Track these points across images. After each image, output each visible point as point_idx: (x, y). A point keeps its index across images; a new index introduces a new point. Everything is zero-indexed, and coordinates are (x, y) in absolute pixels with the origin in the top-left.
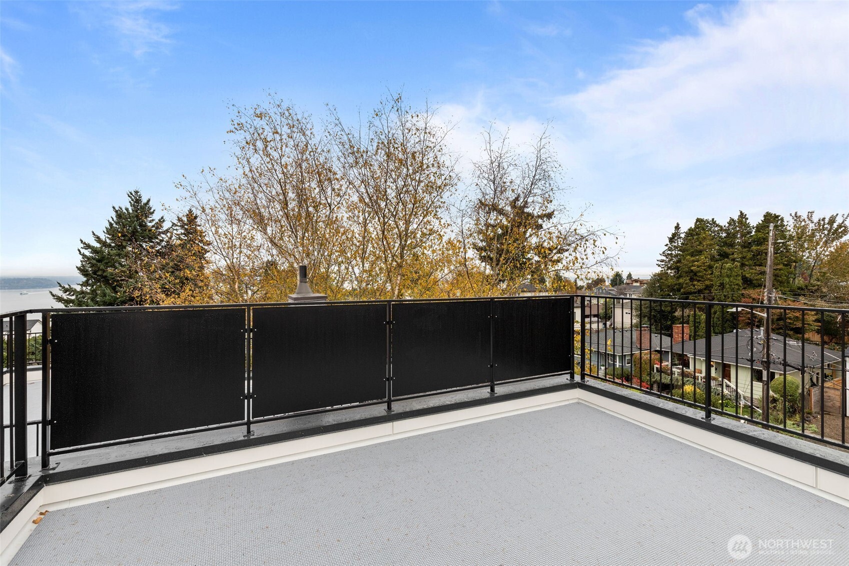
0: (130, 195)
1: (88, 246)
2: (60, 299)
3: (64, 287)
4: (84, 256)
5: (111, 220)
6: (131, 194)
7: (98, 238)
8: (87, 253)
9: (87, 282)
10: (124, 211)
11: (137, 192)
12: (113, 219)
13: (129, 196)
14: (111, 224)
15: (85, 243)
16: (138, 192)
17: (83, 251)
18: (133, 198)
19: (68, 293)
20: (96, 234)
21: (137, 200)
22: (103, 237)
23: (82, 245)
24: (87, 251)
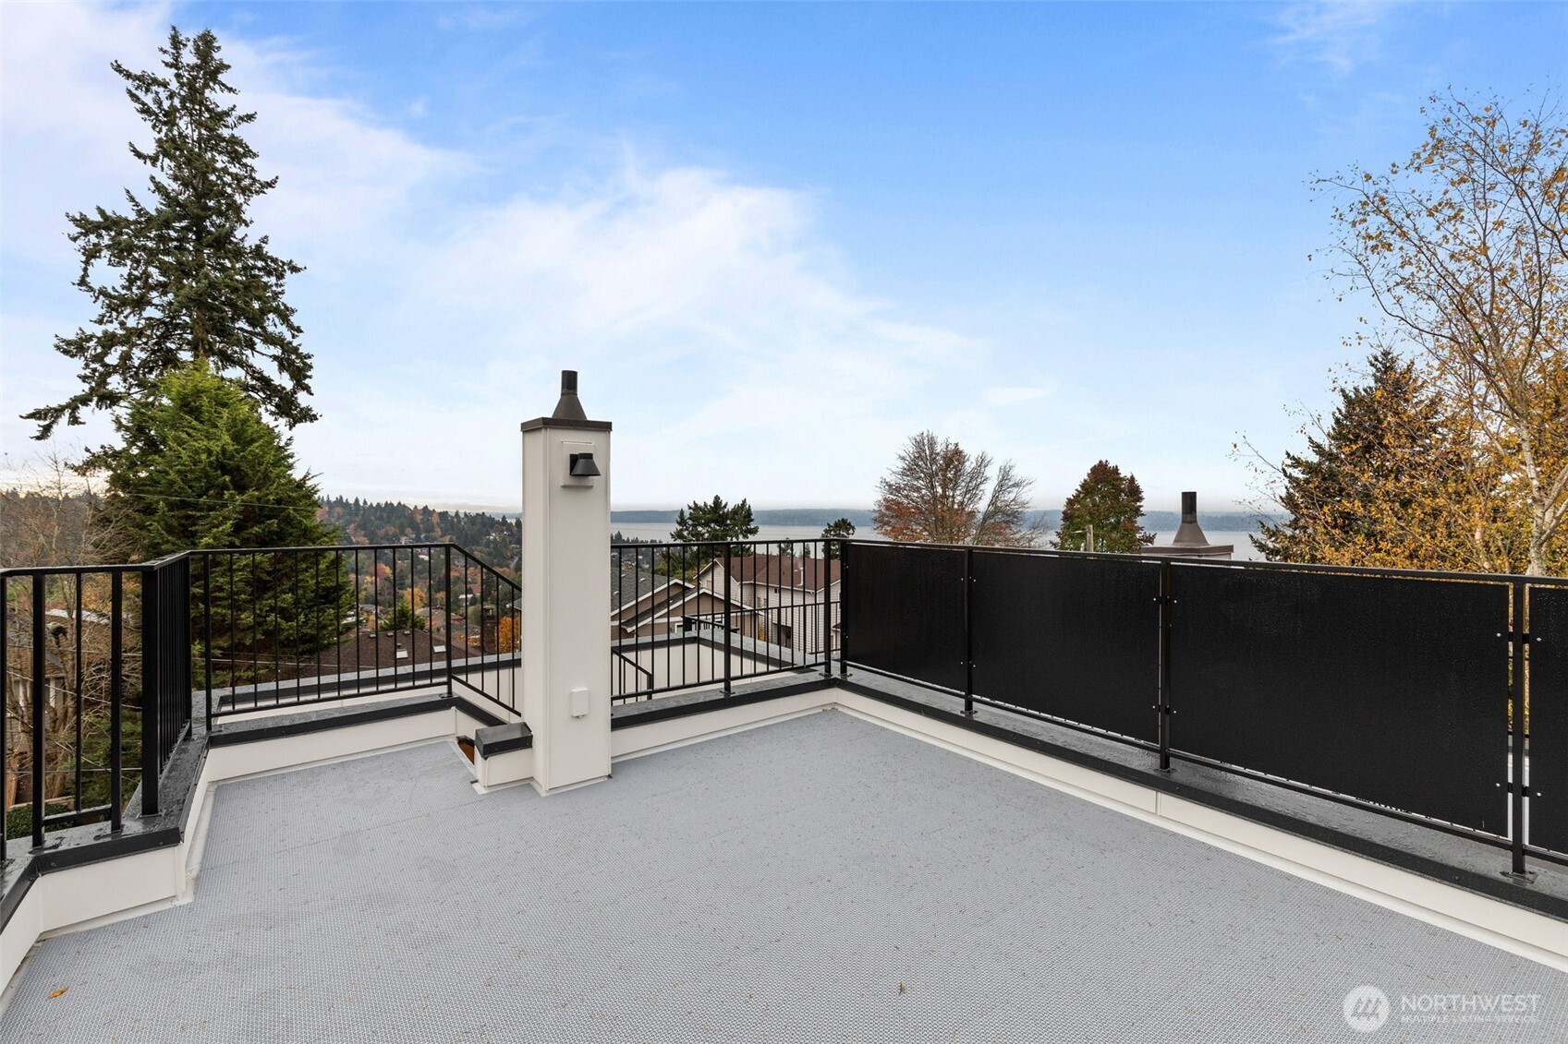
0: (1373, 362)
1: (1297, 462)
2: (1262, 547)
3: (1268, 530)
4: (1290, 477)
5: (1337, 415)
6: (1376, 359)
7: (1319, 446)
8: (1297, 473)
9: (1296, 520)
10: (1363, 393)
11: (1386, 354)
12: (1340, 411)
13: (1372, 365)
14: (1337, 421)
15: (1293, 458)
16: (1389, 354)
17: (1289, 471)
18: (1379, 365)
19: (1273, 539)
20: (1315, 440)
21: (1387, 368)
22: (1326, 443)
23: (1289, 462)
24: (1296, 470)
